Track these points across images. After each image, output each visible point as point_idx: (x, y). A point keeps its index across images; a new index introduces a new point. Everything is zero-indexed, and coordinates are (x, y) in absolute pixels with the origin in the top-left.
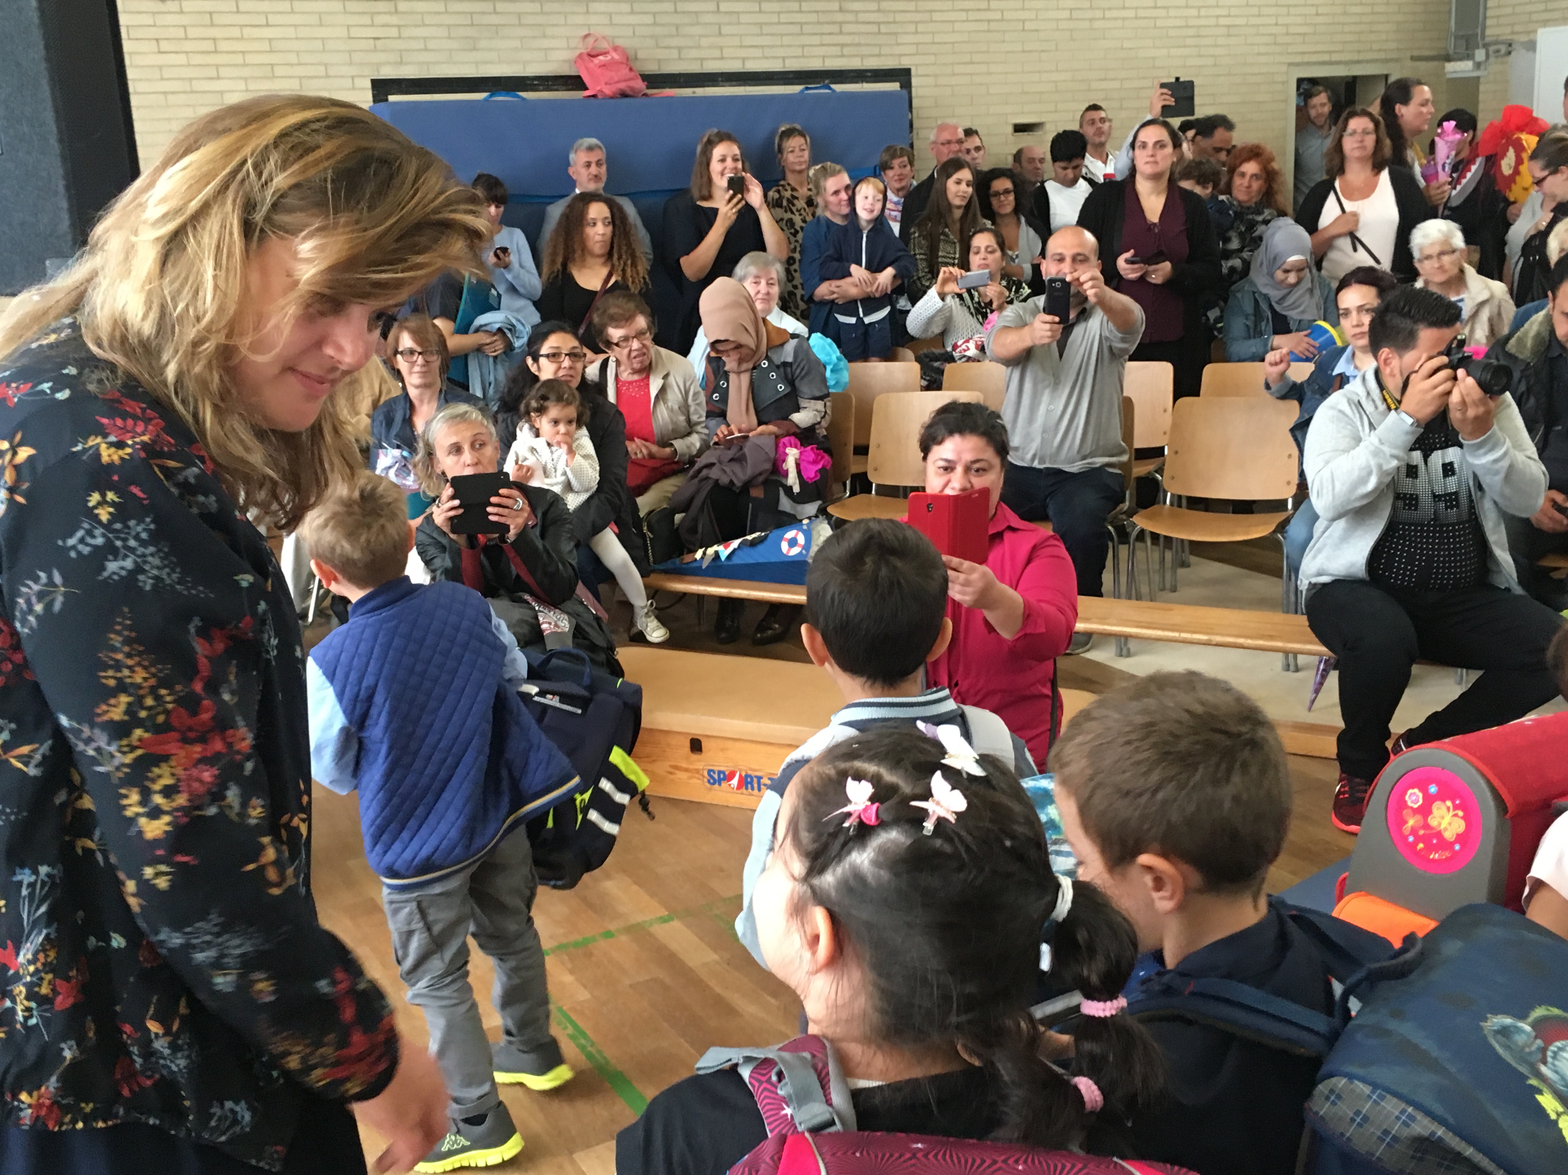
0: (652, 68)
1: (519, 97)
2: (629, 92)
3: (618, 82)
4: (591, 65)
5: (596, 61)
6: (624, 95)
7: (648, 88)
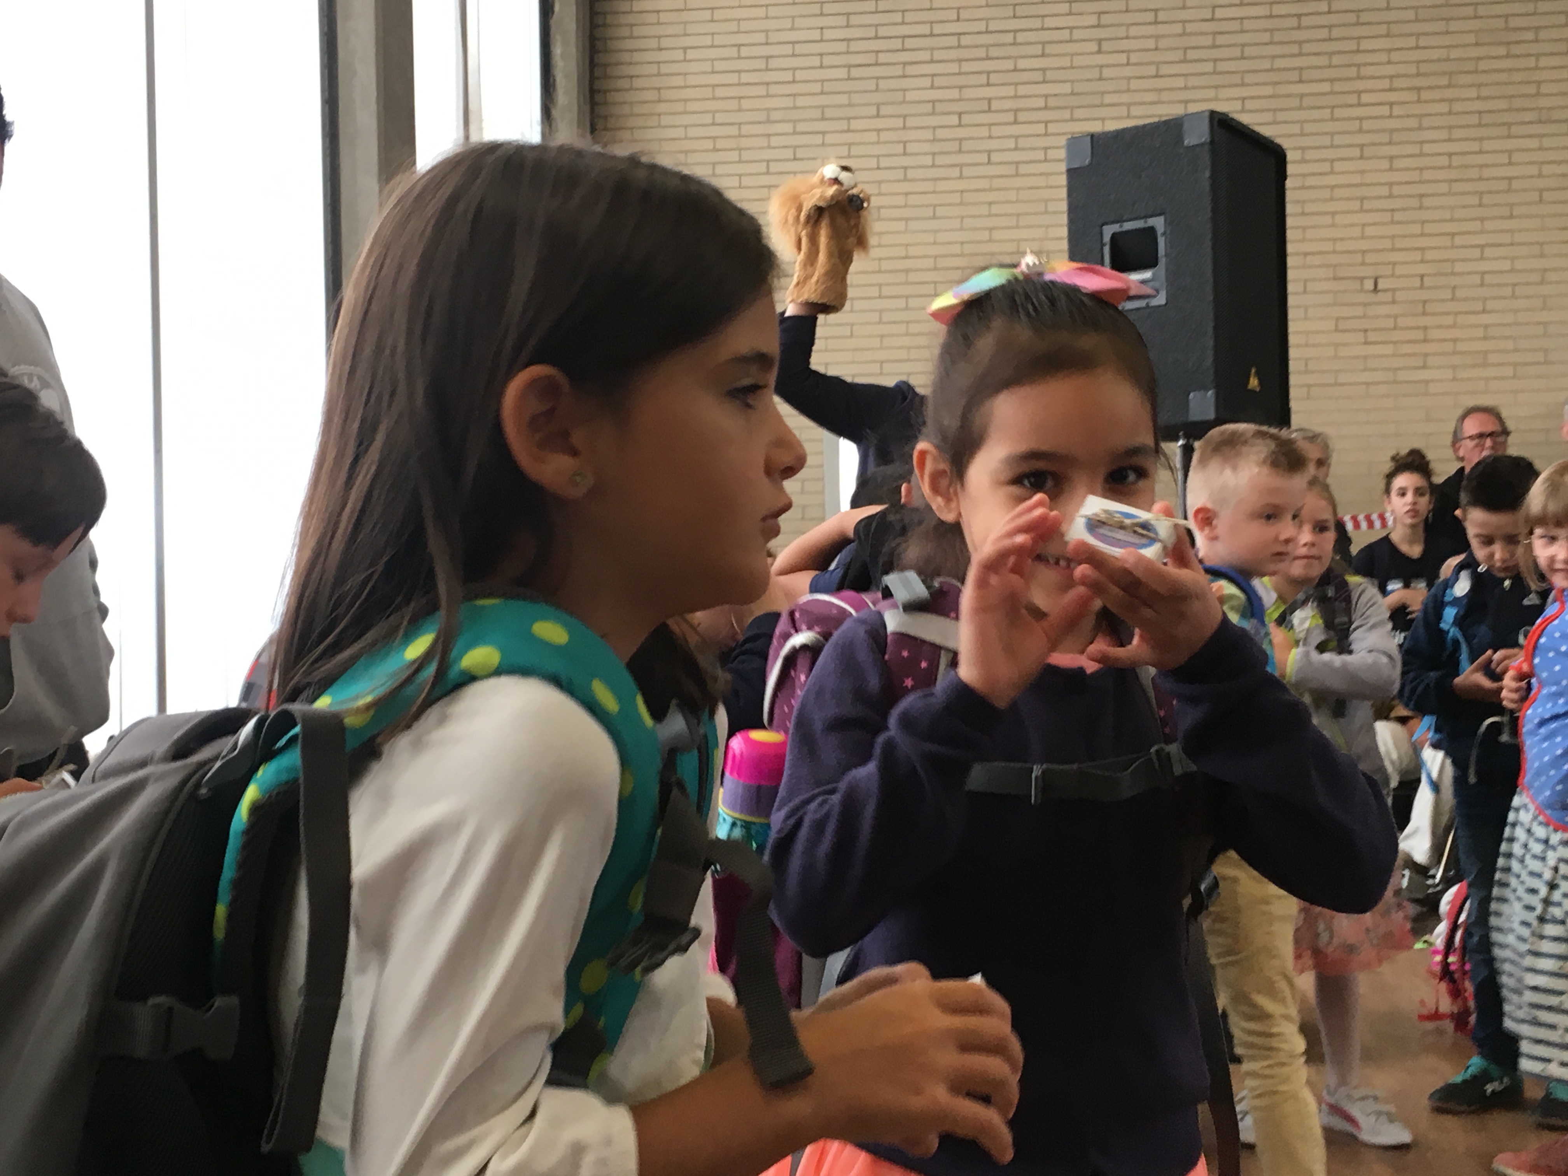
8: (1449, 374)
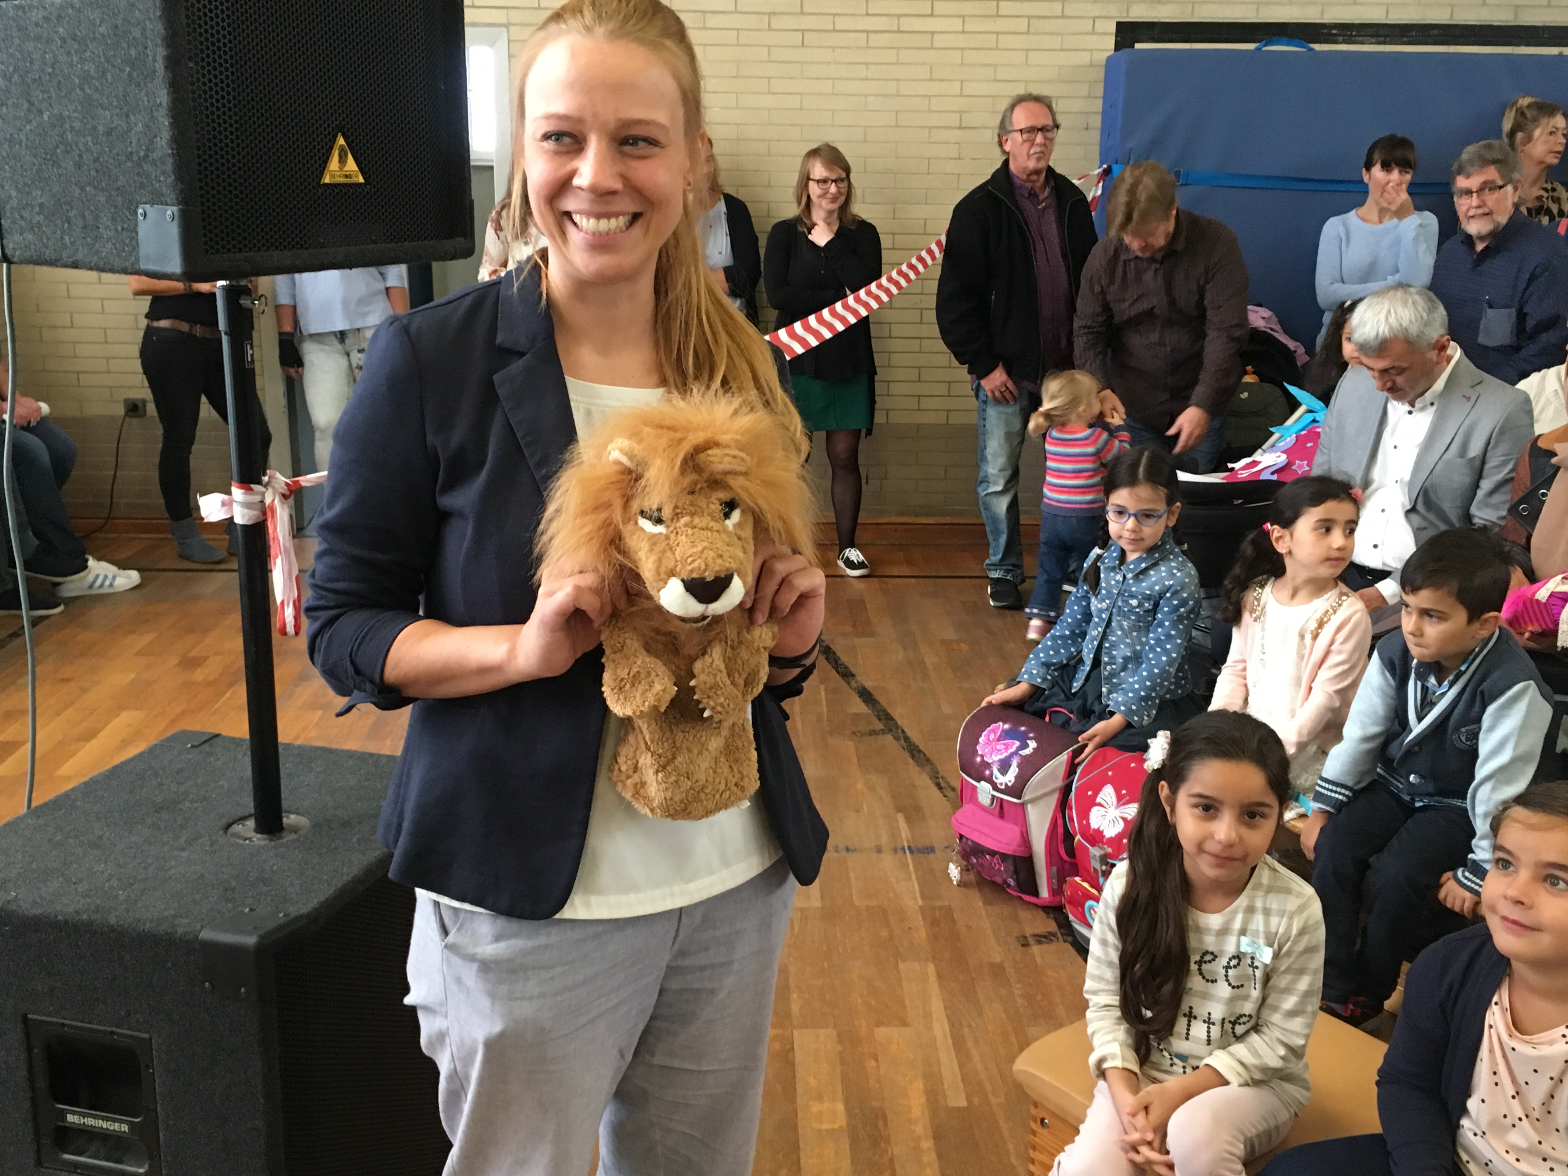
1: (1309, 48)
8: (957, 25)
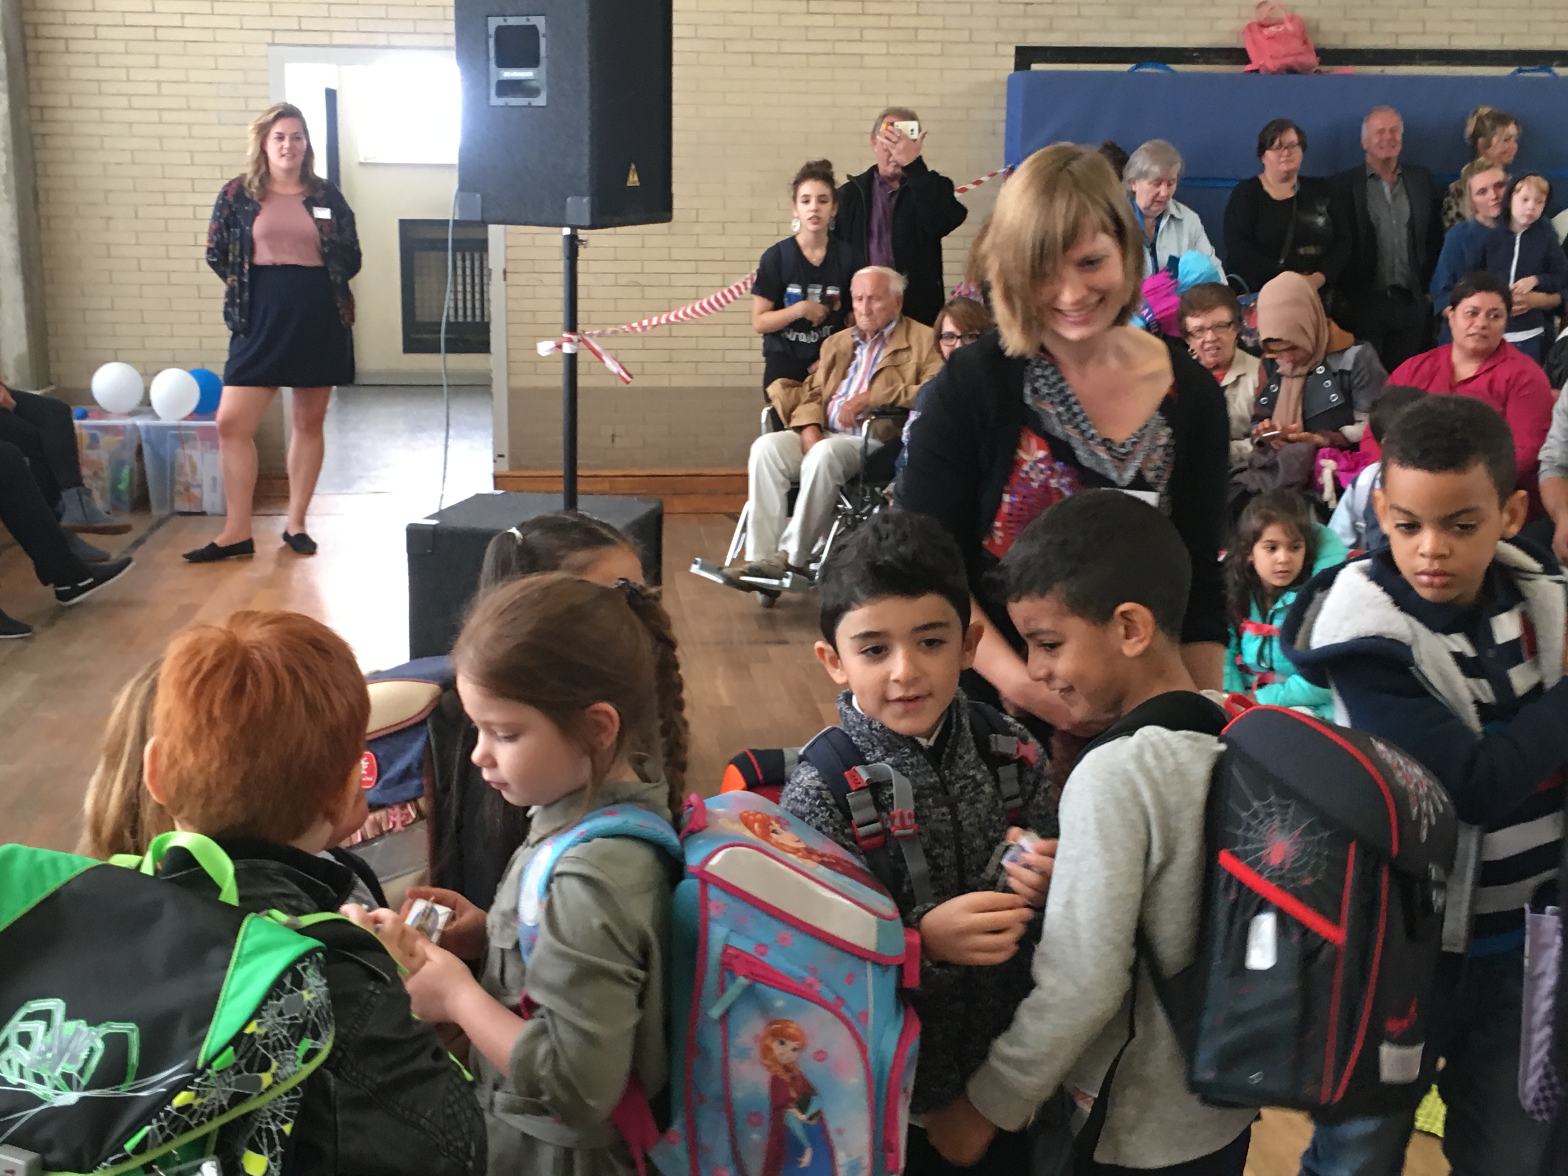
0: (1334, 42)
1: (1168, 69)
2: (1296, 67)
3: (1285, 56)
4: (1259, 37)
5: (1266, 32)
6: (1291, 70)
7: (1321, 63)
